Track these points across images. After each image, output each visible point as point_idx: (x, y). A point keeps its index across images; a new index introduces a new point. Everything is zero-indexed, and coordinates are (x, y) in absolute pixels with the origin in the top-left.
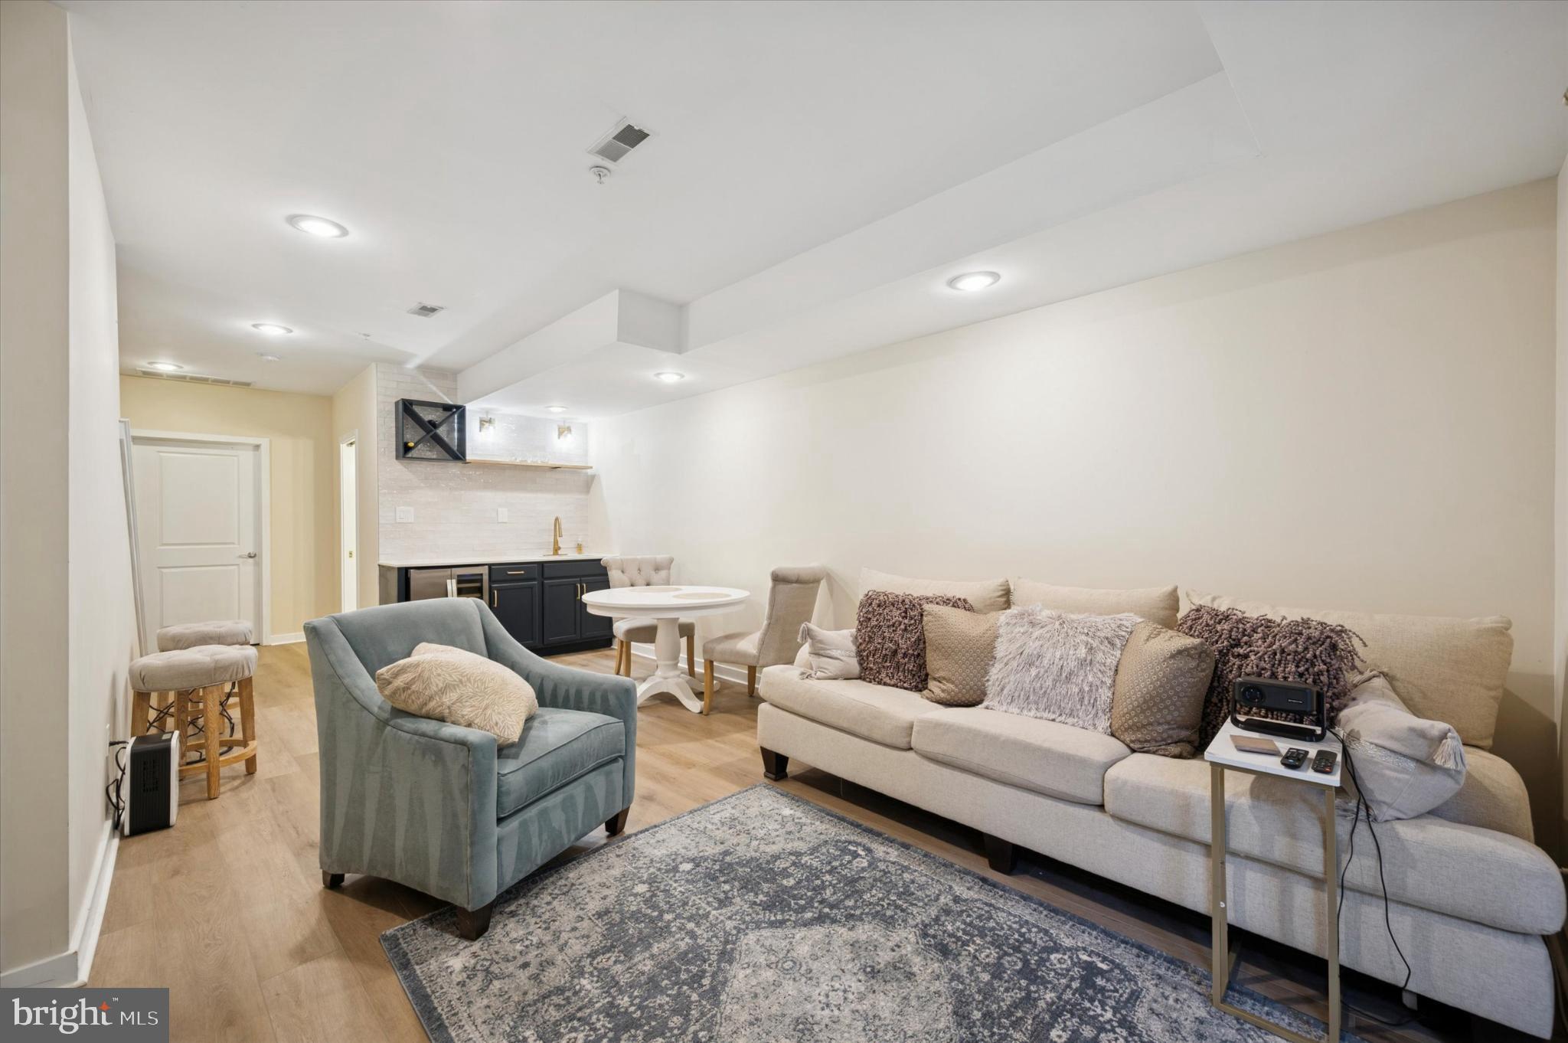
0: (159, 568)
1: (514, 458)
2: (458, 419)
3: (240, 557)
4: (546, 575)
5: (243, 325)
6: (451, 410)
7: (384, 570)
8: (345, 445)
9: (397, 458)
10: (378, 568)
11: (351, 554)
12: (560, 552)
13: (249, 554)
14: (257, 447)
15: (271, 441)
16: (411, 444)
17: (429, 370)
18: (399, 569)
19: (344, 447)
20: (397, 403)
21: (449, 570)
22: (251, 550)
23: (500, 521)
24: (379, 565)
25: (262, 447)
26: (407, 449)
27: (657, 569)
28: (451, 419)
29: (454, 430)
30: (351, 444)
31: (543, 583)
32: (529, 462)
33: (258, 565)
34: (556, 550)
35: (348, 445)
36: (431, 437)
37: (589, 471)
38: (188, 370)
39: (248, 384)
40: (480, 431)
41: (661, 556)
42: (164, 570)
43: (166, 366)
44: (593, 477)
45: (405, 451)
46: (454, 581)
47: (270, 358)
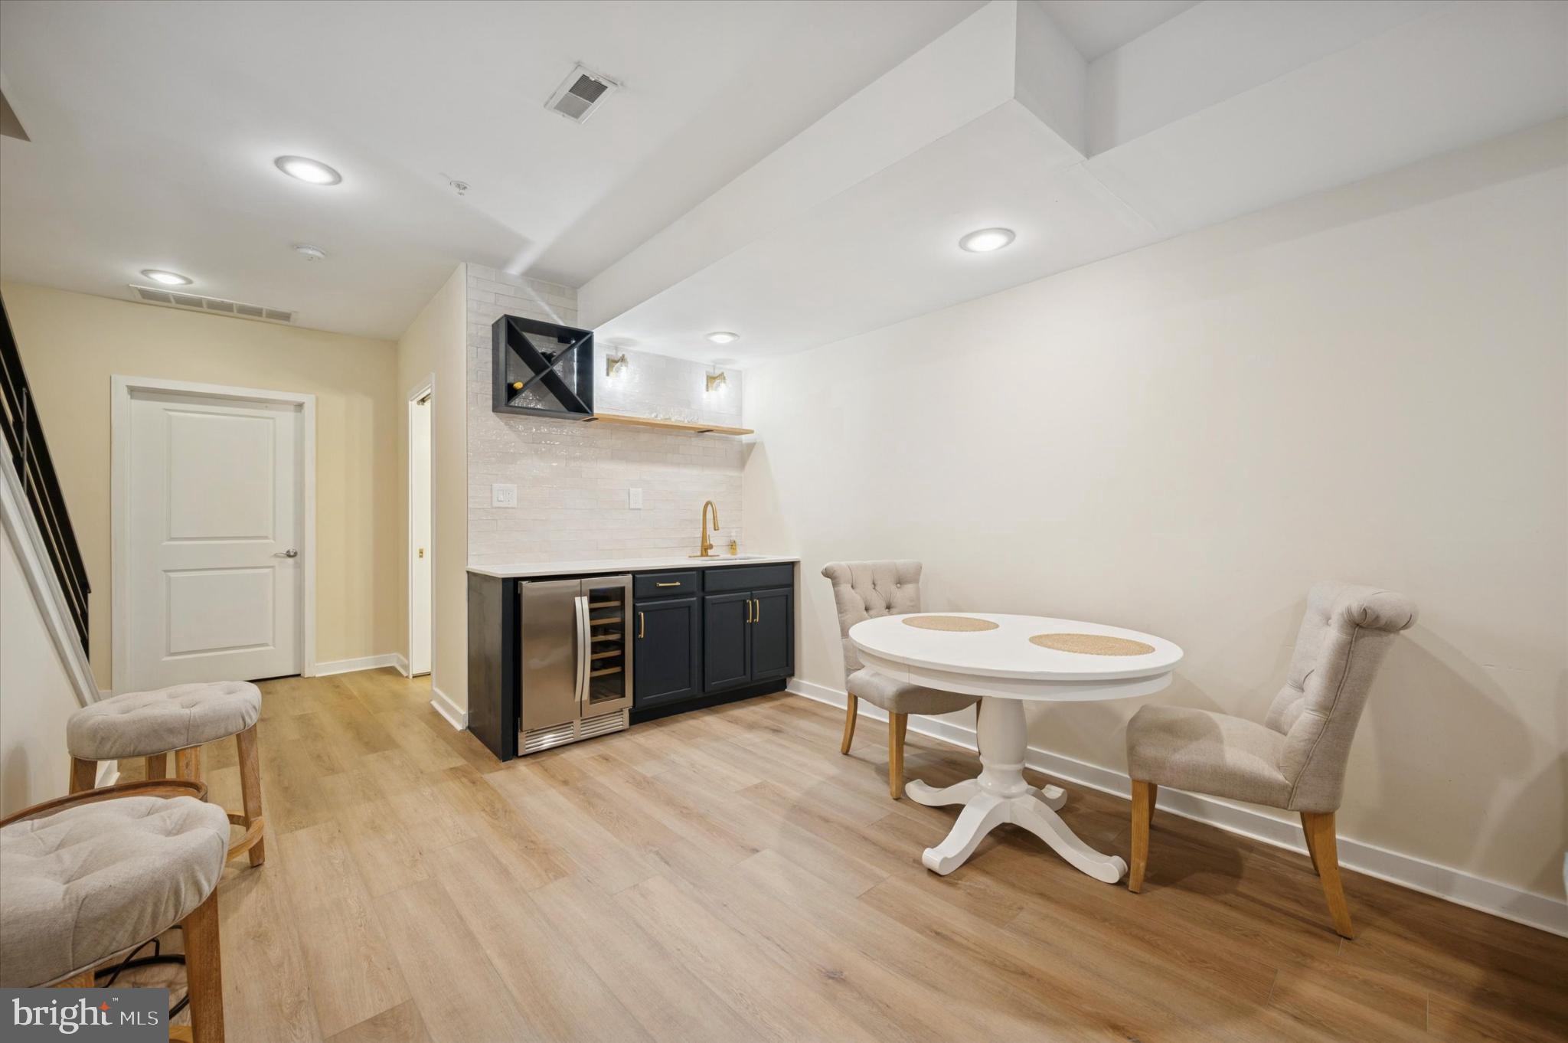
0: (165, 571)
1: (653, 416)
2: (578, 355)
3: (276, 556)
4: (709, 586)
5: (260, 157)
6: (568, 342)
7: (476, 581)
8: (414, 403)
9: (495, 409)
10: (465, 576)
11: (421, 552)
12: (710, 552)
13: (288, 552)
14: (300, 406)
15: (317, 399)
16: (518, 385)
17: (540, 277)
18: (505, 580)
19: (413, 405)
20: (495, 326)
21: (578, 581)
22: (291, 548)
23: (632, 507)
24: (468, 572)
25: (306, 406)
26: (512, 392)
27: (900, 582)
28: (569, 355)
29: (573, 372)
30: (423, 400)
31: (703, 599)
32: (673, 420)
33: (299, 568)
34: (706, 549)
35: (418, 403)
36: (542, 379)
37: (745, 438)
38: (201, 286)
39: (286, 317)
40: (608, 374)
41: (903, 561)
42: (172, 575)
43: (167, 280)
44: (751, 446)
45: (506, 397)
46: (585, 599)
47: (310, 252)
